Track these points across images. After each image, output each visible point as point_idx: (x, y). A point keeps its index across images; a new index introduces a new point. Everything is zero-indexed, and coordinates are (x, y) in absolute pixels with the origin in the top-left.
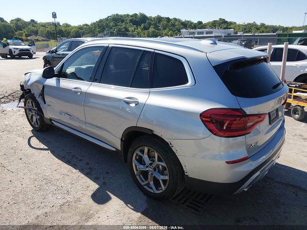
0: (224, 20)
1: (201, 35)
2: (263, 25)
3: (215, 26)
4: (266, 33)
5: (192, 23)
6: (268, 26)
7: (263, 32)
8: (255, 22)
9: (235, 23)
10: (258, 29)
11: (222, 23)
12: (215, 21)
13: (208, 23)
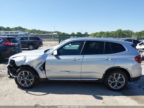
0: (21, 27)
1: (12, 34)
2: (39, 30)
3: (17, 30)
4: (41, 34)
5: (4, 28)
6: (41, 31)
7: (40, 33)
8: (35, 29)
9: (27, 29)
10: (37, 32)
11: (20, 29)
12: (16, 28)
13: (13, 28)
